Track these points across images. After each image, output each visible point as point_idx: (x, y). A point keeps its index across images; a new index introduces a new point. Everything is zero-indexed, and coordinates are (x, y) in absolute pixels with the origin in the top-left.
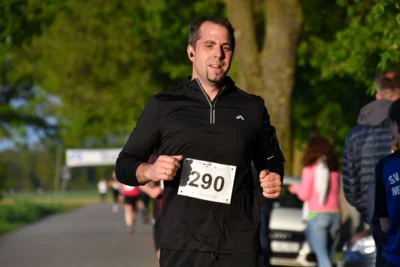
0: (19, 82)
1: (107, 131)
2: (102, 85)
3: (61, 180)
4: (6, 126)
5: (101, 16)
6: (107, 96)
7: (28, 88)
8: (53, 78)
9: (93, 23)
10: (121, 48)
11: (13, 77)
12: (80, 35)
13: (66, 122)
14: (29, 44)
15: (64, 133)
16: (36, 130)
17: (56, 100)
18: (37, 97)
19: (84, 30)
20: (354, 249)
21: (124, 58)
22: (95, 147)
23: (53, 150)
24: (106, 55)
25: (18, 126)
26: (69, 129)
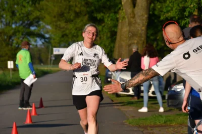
0: (34, 19)
1: (70, 40)
2: (68, 21)
3: (51, 60)
4: (28, 37)
6: (71, 26)
7: (37, 22)
8: (48, 18)
10: (76, 6)
11: (31, 17)
13: (53, 36)
14: (39, 4)
15: (52, 41)
16: (41, 40)
17: (49, 27)
18: (41, 25)
20: (173, 89)
21: (77, 10)
23: (48, 48)
25: (34, 38)
26: (54, 39)
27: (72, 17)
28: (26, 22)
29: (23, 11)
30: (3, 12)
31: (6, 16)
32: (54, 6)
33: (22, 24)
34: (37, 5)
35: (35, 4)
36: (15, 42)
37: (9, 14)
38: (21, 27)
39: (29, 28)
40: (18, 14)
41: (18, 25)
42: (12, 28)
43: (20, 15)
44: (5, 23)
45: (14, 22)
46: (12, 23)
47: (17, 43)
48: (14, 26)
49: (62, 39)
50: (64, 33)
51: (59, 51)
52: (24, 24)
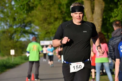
0: (27, 23)
1: (51, 36)
2: (49, 24)
4: (24, 35)
5: (50, 5)
6: (51, 26)
7: (30, 24)
8: (37, 21)
9: (47, 7)
10: (55, 14)
11: (26, 21)
12: (44, 10)
13: (40, 33)
14: (31, 12)
15: (40, 36)
16: (32, 36)
17: (37, 28)
18: (33, 27)
19: (45, 9)
21: (56, 16)
22: (48, 40)
24: (51, 15)
25: (28, 34)
26: (41, 35)
27: (52, 21)
28: (23, 24)
29: (21, 17)
30: (7, 19)
31: (10, 21)
32: (41, 14)
33: (20, 26)
34: (30, 13)
35: (28, 13)
36: (15, 37)
37: (12, 20)
38: (20, 28)
39: (25, 28)
40: (17, 20)
41: (17, 26)
42: (14, 29)
43: (19, 20)
44: (9, 25)
45: (15, 24)
46: (14, 25)
47: (17, 38)
48: (15, 27)
49: (46, 35)
50: (47, 31)
51: (44, 43)
52: (21, 26)
